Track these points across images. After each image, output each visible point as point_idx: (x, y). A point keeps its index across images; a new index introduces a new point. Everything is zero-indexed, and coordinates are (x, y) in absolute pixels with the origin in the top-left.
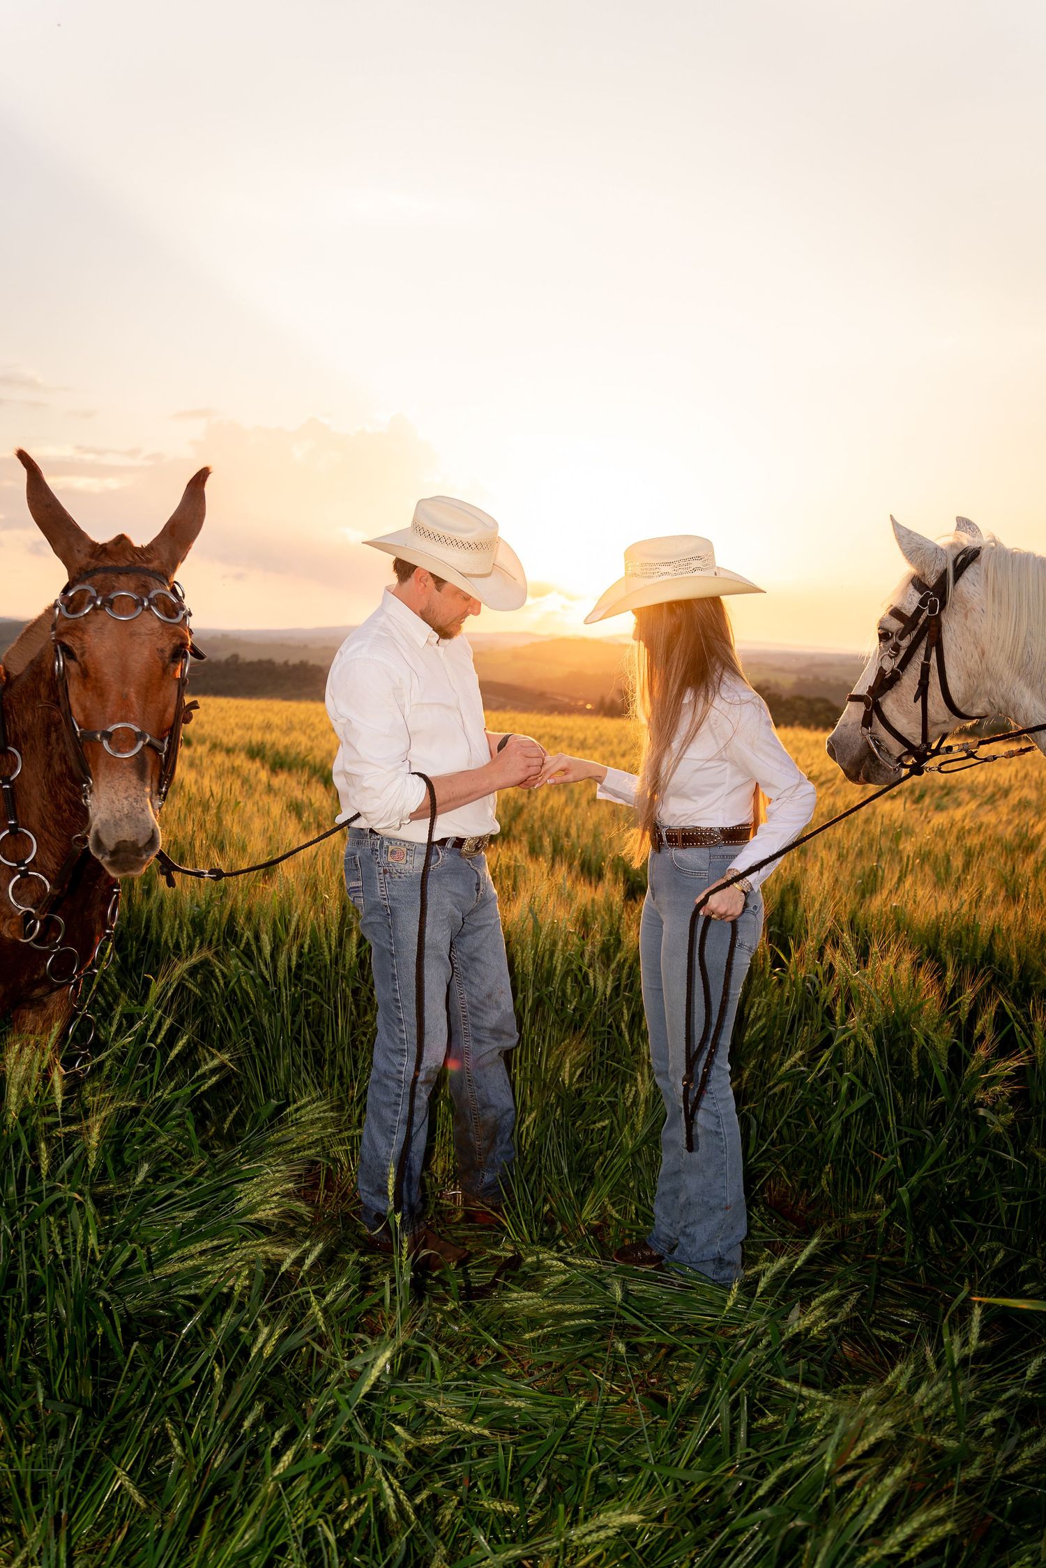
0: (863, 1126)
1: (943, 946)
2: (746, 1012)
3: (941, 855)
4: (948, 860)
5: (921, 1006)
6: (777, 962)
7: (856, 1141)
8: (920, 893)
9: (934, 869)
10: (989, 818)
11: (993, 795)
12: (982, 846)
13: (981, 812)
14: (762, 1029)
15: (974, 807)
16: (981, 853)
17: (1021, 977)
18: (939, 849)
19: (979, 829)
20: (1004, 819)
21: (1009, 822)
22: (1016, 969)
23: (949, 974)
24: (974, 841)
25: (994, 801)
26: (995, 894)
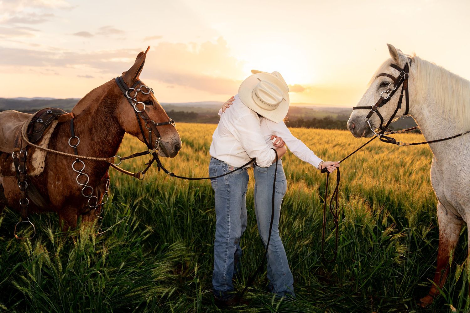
0: (348, 252)
1: (374, 196)
2: (313, 217)
3: (376, 168)
4: (378, 170)
5: (365, 215)
6: (322, 201)
7: (345, 257)
8: (368, 179)
9: (373, 172)
10: (391, 156)
11: (394, 149)
12: (389, 165)
13: (390, 154)
14: (318, 221)
15: (387, 153)
16: (388, 167)
17: (398, 206)
18: (375, 166)
19: (389, 160)
20: (397, 157)
21: (398, 158)
22: (397, 203)
23: (374, 205)
24: (387, 163)
25: (394, 151)
26: (391, 180)
